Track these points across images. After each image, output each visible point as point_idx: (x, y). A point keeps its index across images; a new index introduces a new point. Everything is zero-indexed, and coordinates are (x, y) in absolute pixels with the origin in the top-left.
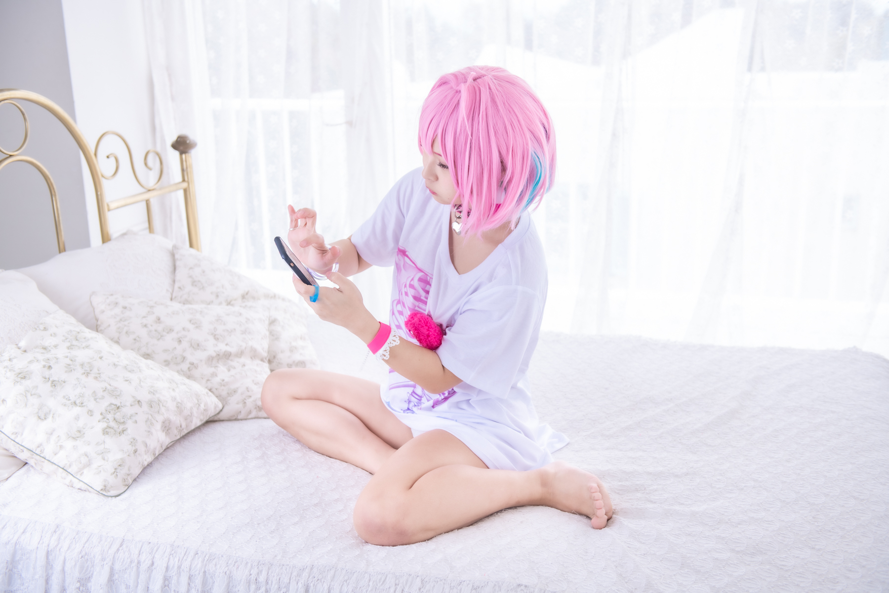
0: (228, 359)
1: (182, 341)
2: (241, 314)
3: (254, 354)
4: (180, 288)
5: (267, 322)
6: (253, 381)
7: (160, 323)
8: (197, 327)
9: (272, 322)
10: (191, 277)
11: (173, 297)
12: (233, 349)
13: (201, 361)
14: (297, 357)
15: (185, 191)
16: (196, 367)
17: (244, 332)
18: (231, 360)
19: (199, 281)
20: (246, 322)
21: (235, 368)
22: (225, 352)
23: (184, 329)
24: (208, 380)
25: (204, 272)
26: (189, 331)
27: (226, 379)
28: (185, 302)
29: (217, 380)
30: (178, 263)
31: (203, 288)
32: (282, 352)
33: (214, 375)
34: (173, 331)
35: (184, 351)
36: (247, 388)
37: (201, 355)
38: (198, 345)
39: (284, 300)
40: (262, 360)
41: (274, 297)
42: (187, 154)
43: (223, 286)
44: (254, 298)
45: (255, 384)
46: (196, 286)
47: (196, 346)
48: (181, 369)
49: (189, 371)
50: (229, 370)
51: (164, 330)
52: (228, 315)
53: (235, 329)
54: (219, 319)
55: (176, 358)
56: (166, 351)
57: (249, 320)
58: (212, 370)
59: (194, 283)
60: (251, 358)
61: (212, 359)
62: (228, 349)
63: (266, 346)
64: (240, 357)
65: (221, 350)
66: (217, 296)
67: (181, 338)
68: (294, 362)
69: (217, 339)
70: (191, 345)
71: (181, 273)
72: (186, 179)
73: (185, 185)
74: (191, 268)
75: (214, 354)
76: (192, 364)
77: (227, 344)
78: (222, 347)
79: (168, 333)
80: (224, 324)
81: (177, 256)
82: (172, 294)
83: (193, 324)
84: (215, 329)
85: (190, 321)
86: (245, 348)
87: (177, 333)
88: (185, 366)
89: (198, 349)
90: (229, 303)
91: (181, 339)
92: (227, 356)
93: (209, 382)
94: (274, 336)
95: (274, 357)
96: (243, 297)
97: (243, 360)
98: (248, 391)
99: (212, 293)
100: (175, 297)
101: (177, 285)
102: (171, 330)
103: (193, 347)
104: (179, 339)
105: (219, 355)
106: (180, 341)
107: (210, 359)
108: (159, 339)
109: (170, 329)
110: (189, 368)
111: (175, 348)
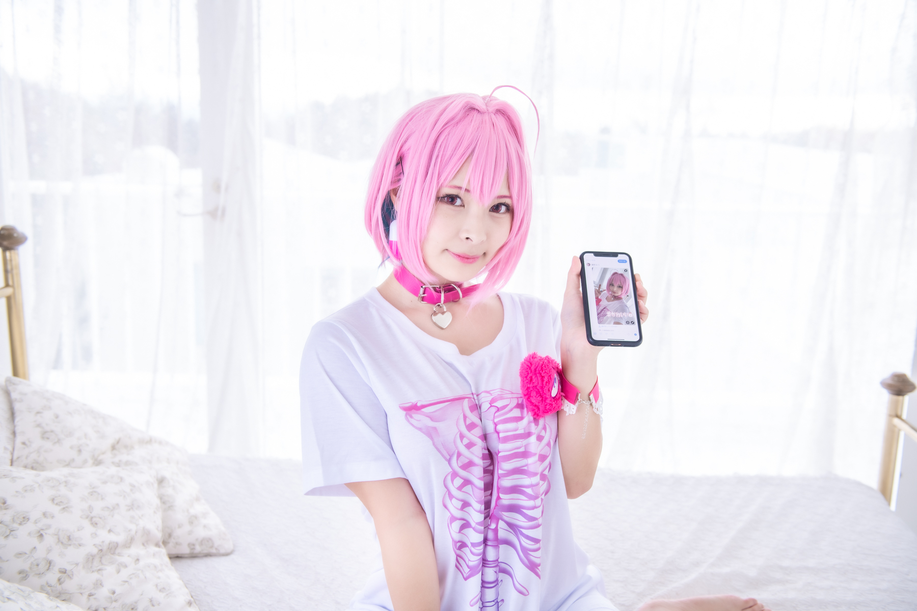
0: (114, 554)
1: (44, 534)
2: (122, 479)
3: (147, 539)
4: (24, 443)
5: (156, 485)
6: (157, 586)
7: (6, 509)
8: (64, 508)
9: (161, 481)
10: (39, 425)
11: (15, 457)
12: (120, 538)
13: (77, 564)
14: (201, 533)
15: (9, 299)
16: (70, 577)
17: (131, 507)
18: (119, 555)
19: (52, 431)
20: (131, 490)
21: (126, 566)
22: (109, 544)
23: (45, 515)
24: (90, 595)
25: (57, 417)
26: (53, 517)
27: (118, 590)
28: (35, 466)
29: (104, 592)
30: (17, 406)
31: (59, 441)
32: (180, 527)
33: (99, 584)
34: (28, 519)
35: (49, 550)
36: (151, 600)
37: (75, 555)
38: (69, 538)
39: (160, 443)
40: (157, 545)
41: (150, 441)
42: (13, 252)
43: (86, 435)
44: (126, 447)
45: (160, 591)
46: (48, 438)
47: (66, 540)
48: (47, 583)
49: (60, 584)
50: (118, 572)
51: (14, 520)
52: (105, 482)
53: (118, 505)
54: (93, 492)
55: (38, 565)
56: (20, 555)
57: (134, 486)
58: (95, 576)
59: (45, 435)
60: (143, 544)
61: (93, 559)
62: (113, 538)
63: (159, 522)
64: (129, 547)
65: (103, 542)
66: (80, 451)
67: (42, 530)
68: (197, 540)
69: (95, 524)
70: (59, 539)
71: (24, 422)
72: (10, 283)
73: (9, 291)
74: (38, 413)
75: (95, 551)
76: (64, 572)
77: (110, 531)
78: (105, 537)
79: (20, 524)
80: (102, 499)
81: (14, 395)
82: (12, 454)
83: (57, 504)
84: (91, 508)
85: (53, 500)
86: (136, 532)
87: (36, 522)
88: (52, 577)
89: (70, 545)
90: (98, 462)
91: (42, 532)
92: (113, 548)
93: (91, 598)
94: (166, 504)
95: (170, 535)
96: (113, 448)
97: (135, 550)
98: (153, 605)
99: (72, 447)
100: (18, 458)
101: (19, 440)
102: (26, 519)
103: (62, 543)
104: (39, 532)
105: (101, 550)
106: (41, 535)
107: (90, 558)
108: (7, 536)
109: (24, 518)
110: (59, 580)
111: (35, 548)
